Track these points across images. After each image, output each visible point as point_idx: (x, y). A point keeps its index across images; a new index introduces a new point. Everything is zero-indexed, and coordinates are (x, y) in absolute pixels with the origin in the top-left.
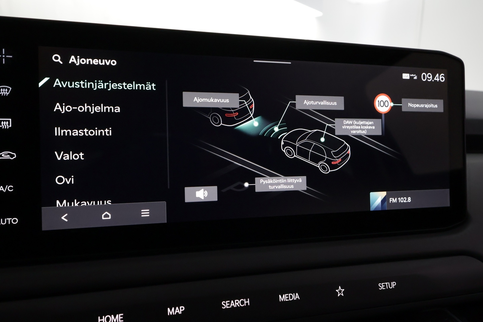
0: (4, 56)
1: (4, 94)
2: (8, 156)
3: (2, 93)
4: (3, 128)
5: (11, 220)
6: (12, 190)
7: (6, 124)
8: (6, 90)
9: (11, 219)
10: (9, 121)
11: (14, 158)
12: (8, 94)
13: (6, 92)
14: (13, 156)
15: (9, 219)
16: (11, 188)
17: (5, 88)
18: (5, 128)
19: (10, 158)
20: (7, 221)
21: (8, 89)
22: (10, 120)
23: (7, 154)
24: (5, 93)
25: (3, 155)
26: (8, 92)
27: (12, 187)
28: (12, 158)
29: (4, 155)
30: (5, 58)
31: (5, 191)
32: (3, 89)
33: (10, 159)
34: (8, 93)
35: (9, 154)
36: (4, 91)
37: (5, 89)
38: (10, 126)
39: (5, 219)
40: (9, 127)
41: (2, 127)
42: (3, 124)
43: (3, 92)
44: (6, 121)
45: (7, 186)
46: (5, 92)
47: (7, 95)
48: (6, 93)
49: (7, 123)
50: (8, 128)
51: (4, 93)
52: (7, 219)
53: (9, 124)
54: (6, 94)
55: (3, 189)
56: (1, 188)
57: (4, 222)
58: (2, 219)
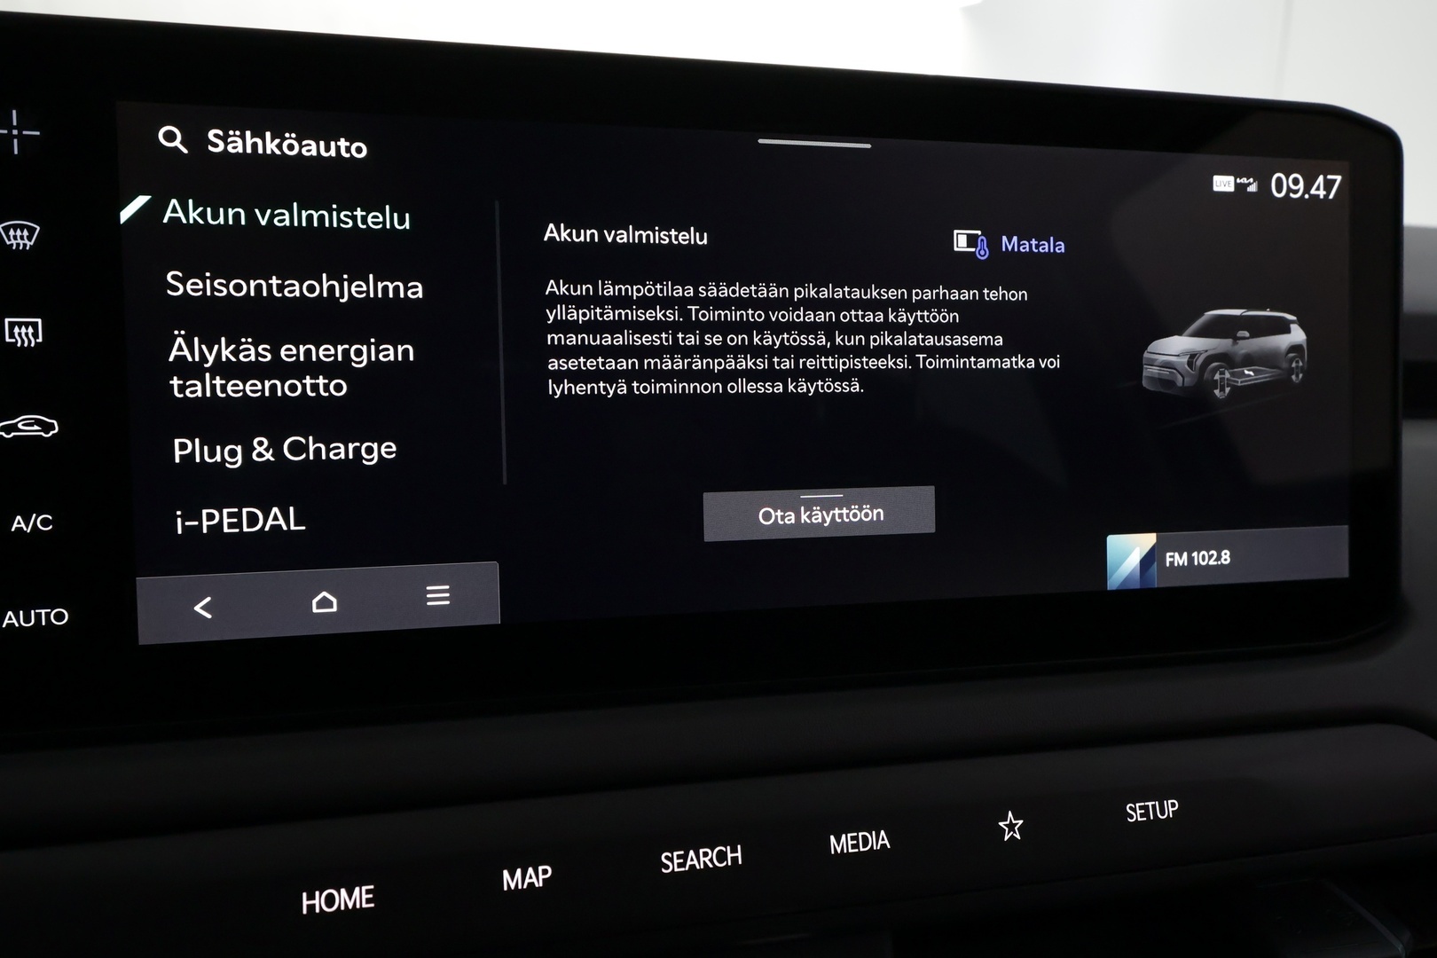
0: (15, 132)
1: (18, 245)
2: (36, 428)
3: (14, 242)
4: (19, 345)
5: (48, 615)
6: (51, 527)
7: (27, 334)
8: (26, 233)
9: (49, 610)
10: (35, 325)
11: (52, 433)
12: (29, 244)
13: (25, 238)
14: (50, 427)
15: (43, 611)
16: (45, 523)
17: (22, 227)
18: (26, 345)
19: (42, 434)
20: (38, 616)
21: (32, 231)
22: (39, 321)
23: (33, 421)
24: (21, 242)
25: (20, 426)
26: (30, 238)
27: (50, 517)
28: (47, 432)
29: (25, 425)
30: (20, 137)
31: (28, 531)
32: (15, 231)
33: (41, 436)
34: (32, 243)
35: (38, 422)
36: (18, 238)
37: (22, 232)
38: (40, 340)
39: (33, 612)
40: (36, 343)
41: (17, 341)
42: (20, 334)
43: (15, 237)
44: (27, 325)
45: (34, 515)
46: (22, 238)
47: (28, 248)
48: (26, 241)
49: (31, 330)
50: (33, 345)
51: (19, 241)
52: (38, 611)
53: (35, 335)
54: (25, 245)
55: (23, 525)
56: (18, 523)
57: (27, 620)
58: (21, 612)
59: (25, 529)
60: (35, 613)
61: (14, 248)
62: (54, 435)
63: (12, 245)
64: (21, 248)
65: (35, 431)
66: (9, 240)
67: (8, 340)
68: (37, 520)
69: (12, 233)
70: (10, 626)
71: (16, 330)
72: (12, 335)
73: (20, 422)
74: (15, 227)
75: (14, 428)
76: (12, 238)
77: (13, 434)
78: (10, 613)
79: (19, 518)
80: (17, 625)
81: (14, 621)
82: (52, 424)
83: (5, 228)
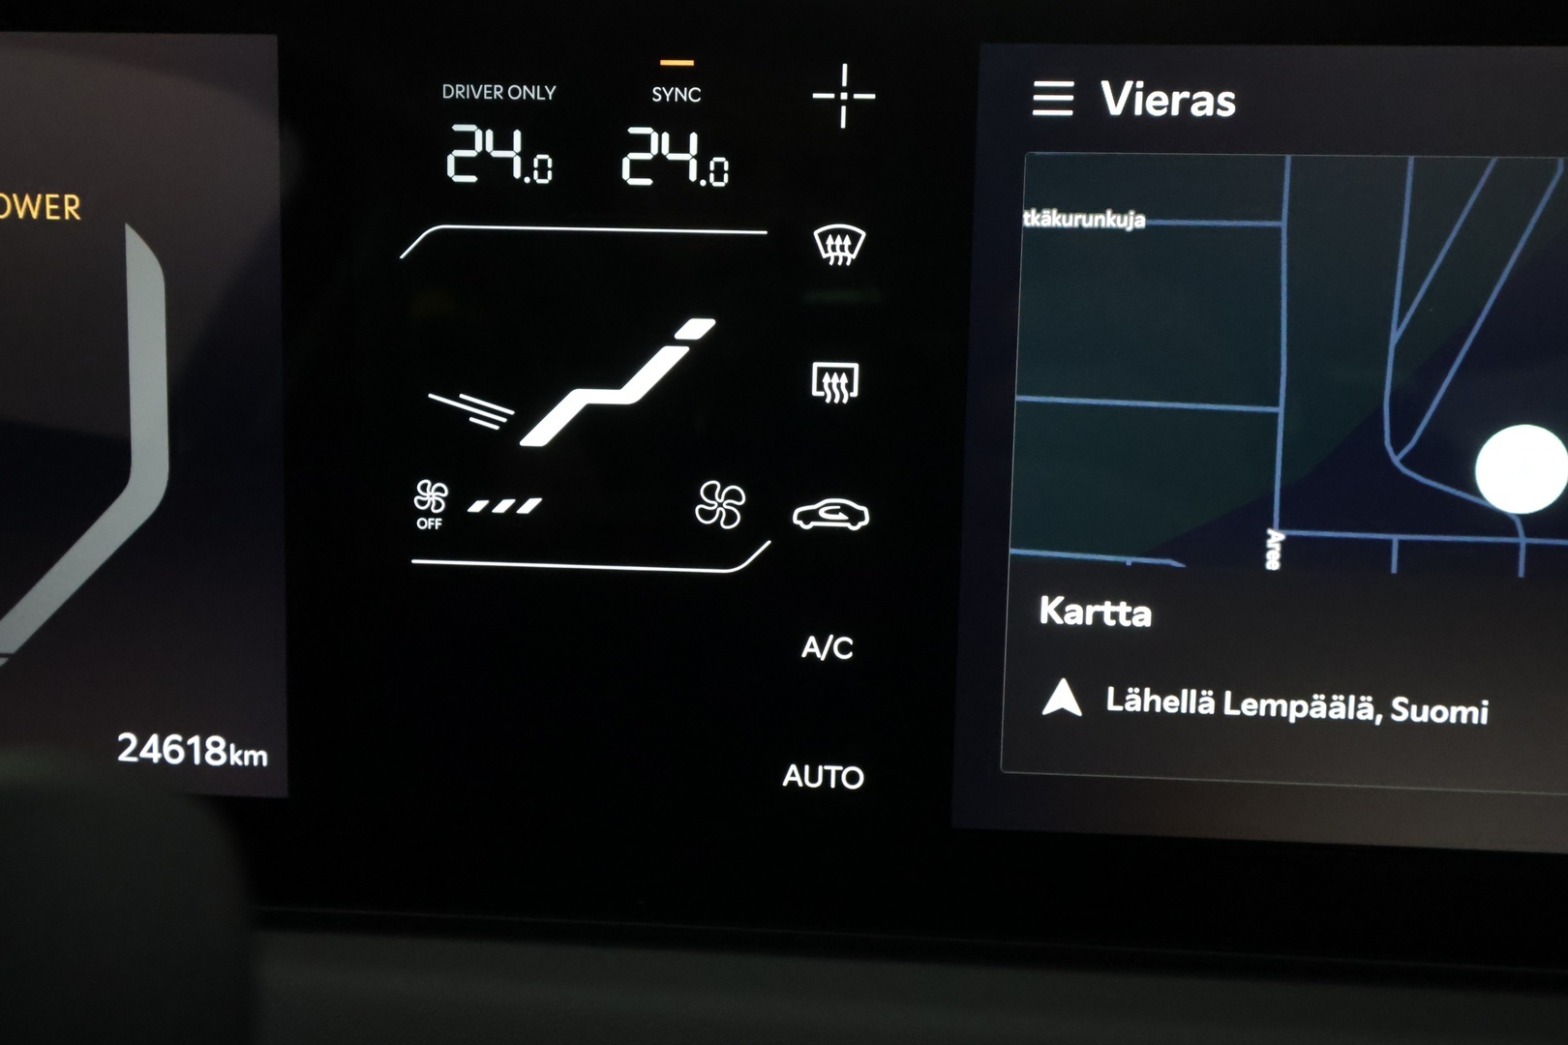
0: (844, 96)
1: (837, 258)
2: (842, 516)
3: (831, 254)
4: (828, 400)
5: (839, 774)
6: (850, 655)
7: (839, 385)
8: (847, 241)
9: (840, 768)
10: (849, 373)
11: (861, 524)
12: (851, 257)
13: (846, 248)
14: (859, 516)
15: (833, 769)
16: (844, 648)
17: (843, 233)
18: (836, 401)
19: (848, 525)
20: (827, 774)
21: (855, 237)
22: (855, 366)
23: (839, 507)
24: (841, 255)
25: (822, 513)
26: (852, 249)
27: (851, 641)
28: (854, 524)
29: (828, 512)
30: (849, 102)
31: (823, 659)
32: (834, 239)
33: (846, 528)
34: (854, 256)
35: (845, 509)
36: (838, 248)
37: (843, 239)
38: (855, 394)
39: (820, 768)
40: (850, 399)
41: (825, 397)
42: (830, 385)
43: (834, 248)
45: (831, 637)
46: (842, 248)
47: (848, 263)
48: (847, 253)
49: (844, 379)
50: (845, 401)
51: (838, 253)
52: (827, 768)
54: (845, 259)
55: (816, 650)
56: (811, 646)
57: (813, 779)
58: (807, 768)
59: (818, 655)
60: (824, 770)
61: (831, 263)
62: (863, 527)
63: (829, 259)
64: (840, 263)
65: (840, 521)
66: (826, 252)
67: (815, 393)
68: (834, 643)
69: (830, 241)
70: (793, 784)
71: (826, 379)
72: (820, 387)
73: (822, 506)
74: (835, 233)
75: (813, 516)
76: (829, 248)
77: (813, 524)
78: (793, 768)
79: (812, 639)
80: (800, 784)
81: (798, 778)
82: (862, 512)
83: (820, 235)
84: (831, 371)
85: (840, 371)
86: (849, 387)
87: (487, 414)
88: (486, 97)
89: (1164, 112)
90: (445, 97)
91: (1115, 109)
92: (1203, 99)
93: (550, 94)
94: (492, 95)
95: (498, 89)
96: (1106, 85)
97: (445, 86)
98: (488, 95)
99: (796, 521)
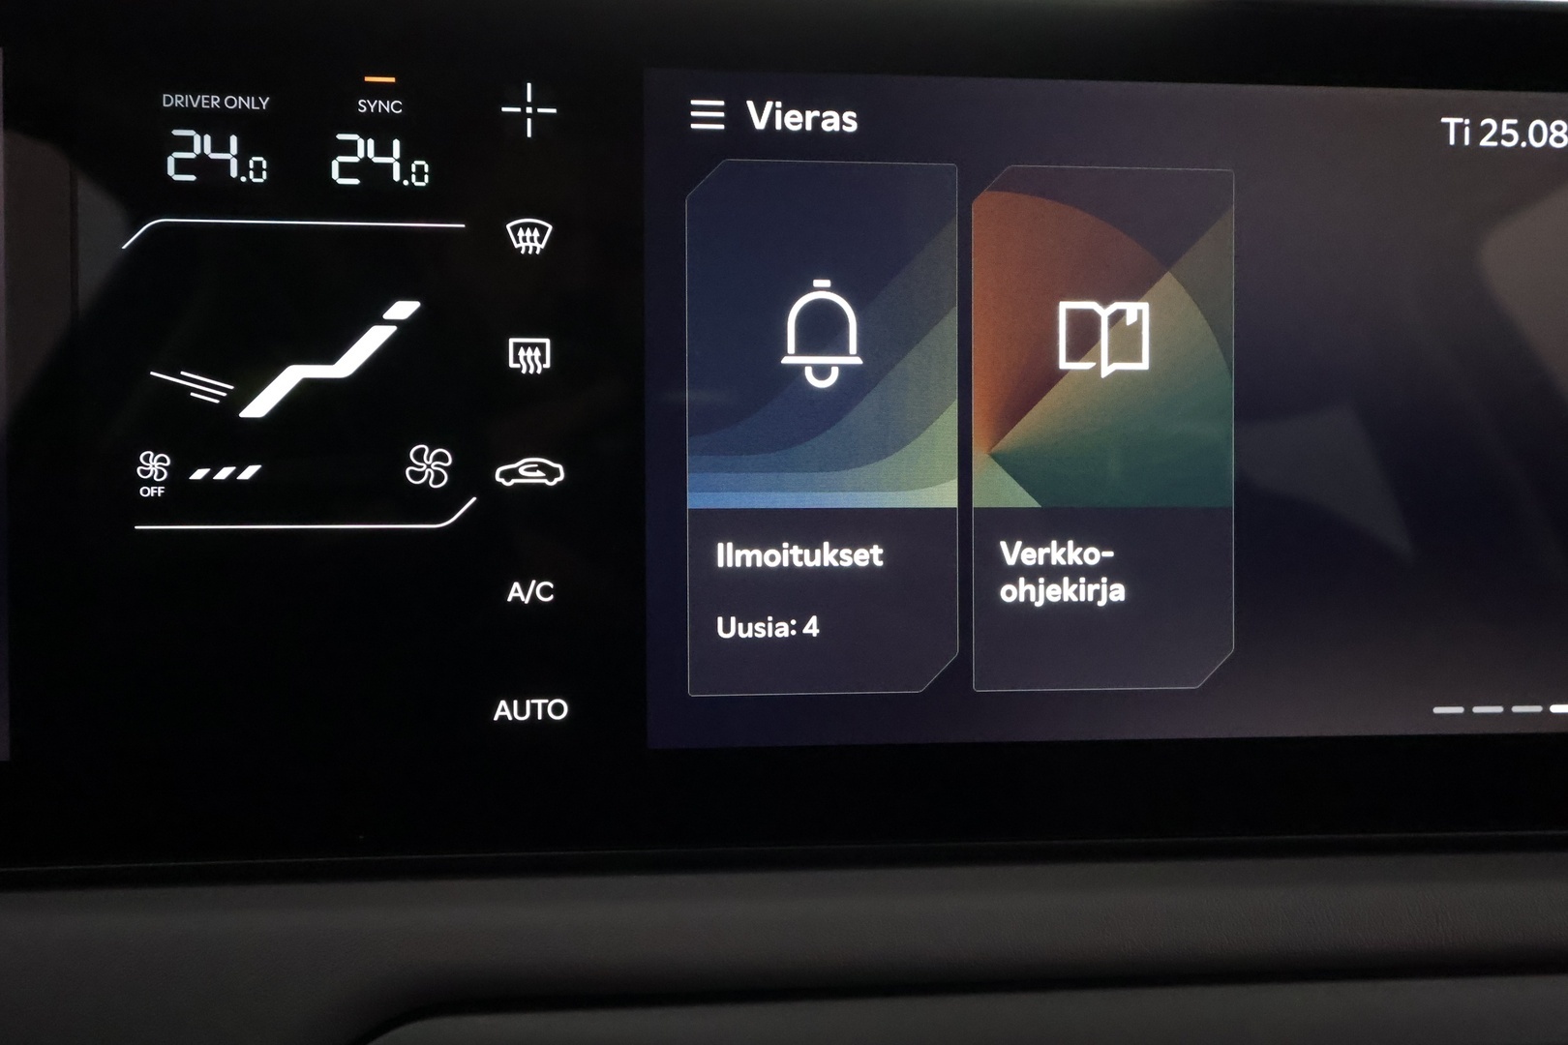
0: (529, 110)
1: (527, 248)
2: (539, 473)
3: (522, 245)
4: (524, 371)
5: (545, 706)
6: (551, 597)
7: (533, 358)
8: (536, 233)
9: (546, 701)
10: (542, 347)
11: (556, 480)
12: (540, 247)
13: (535, 240)
14: (555, 473)
15: (540, 702)
16: (546, 591)
17: (532, 226)
18: (531, 371)
19: (546, 481)
20: (534, 707)
21: (543, 230)
22: (547, 341)
23: (536, 466)
25: (521, 471)
26: (540, 240)
27: (552, 586)
28: (551, 480)
29: (527, 470)
30: (535, 116)
31: (527, 602)
32: (525, 231)
33: (544, 484)
34: (543, 246)
35: (542, 467)
36: (528, 239)
37: (532, 232)
38: (547, 365)
39: (528, 702)
40: (543, 369)
41: (521, 368)
42: (525, 358)
43: (524, 239)
45: (534, 582)
46: (532, 240)
47: (538, 252)
48: (536, 244)
49: (537, 353)
50: (539, 371)
51: (529, 243)
52: (533, 701)
54: (535, 248)
55: (520, 594)
56: (515, 591)
57: (522, 712)
58: (515, 702)
59: (523, 599)
60: (531, 704)
61: (523, 252)
62: (558, 482)
63: (520, 248)
64: (530, 252)
65: (538, 477)
66: (518, 242)
67: (512, 365)
68: (536, 587)
69: (521, 233)
70: (503, 718)
71: (522, 352)
72: (517, 360)
73: (521, 465)
74: (525, 226)
75: (514, 473)
76: (520, 239)
77: (514, 481)
78: (503, 703)
79: (516, 585)
80: (510, 718)
81: (507, 713)
82: (558, 469)
83: (513, 228)
84: (526, 346)
85: (533, 346)
86: (543, 360)
87: (207, 389)
88: (203, 106)
89: (799, 127)
90: (165, 105)
91: (760, 124)
92: (831, 117)
93: (264, 104)
94: (210, 104)
95: (215, 99)
96: (750, 104)
97: (164, 96)
98: (206, 104)
99: (498, 478)
